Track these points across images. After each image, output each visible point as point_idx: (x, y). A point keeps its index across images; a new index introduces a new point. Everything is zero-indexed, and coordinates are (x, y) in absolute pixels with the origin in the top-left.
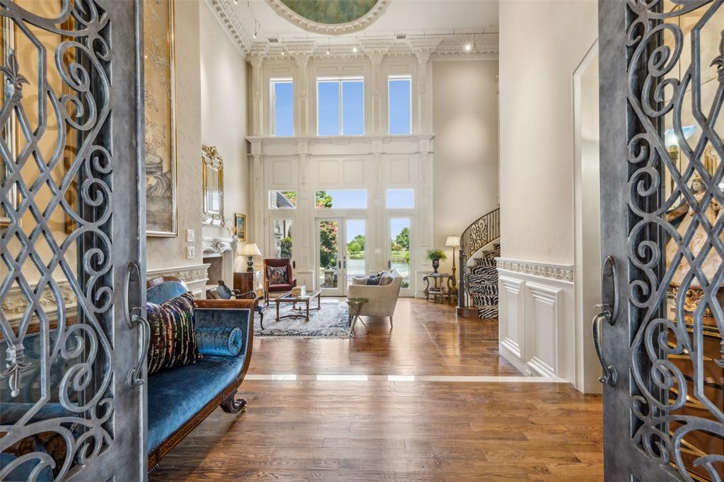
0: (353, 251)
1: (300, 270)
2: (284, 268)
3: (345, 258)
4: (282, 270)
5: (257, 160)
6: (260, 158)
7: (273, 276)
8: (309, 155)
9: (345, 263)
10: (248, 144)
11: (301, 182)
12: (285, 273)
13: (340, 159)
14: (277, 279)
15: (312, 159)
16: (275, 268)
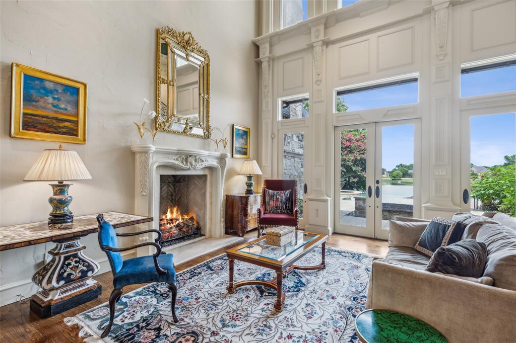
0: (395, 177)
1: (311, 197)
2: (288, 192)
3: (378, 182)
4: (283, 195)
5: (265, 65)
6: (269, 62)
7: (271, 203)
8: (327, 43)
9: (378, 190)
10: (257, 47)
11: (314, 80)
12: (287, 199)
13: (373, 37)
14: (276, 207)
15: (331, 47)
16: (275, 192)
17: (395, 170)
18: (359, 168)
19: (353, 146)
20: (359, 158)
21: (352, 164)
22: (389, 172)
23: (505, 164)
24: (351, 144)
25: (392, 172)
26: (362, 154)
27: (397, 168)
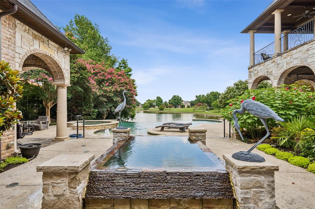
17: (145, 103)
18: (119, 99)
19: (114, 78)
20: (119, 90)
21: (113, 95)
22: (142, 105)
23: (196, 100)
24: (113, 78)
25: (144, 104)
26: (121, 86)
27: (147, 102)
